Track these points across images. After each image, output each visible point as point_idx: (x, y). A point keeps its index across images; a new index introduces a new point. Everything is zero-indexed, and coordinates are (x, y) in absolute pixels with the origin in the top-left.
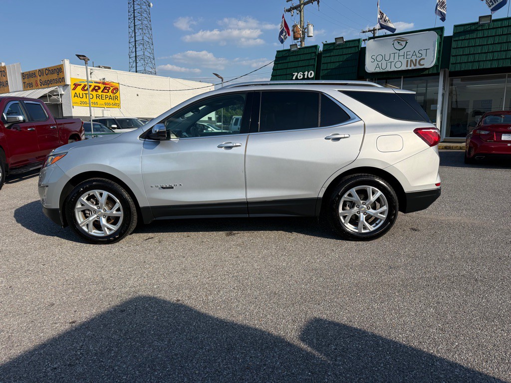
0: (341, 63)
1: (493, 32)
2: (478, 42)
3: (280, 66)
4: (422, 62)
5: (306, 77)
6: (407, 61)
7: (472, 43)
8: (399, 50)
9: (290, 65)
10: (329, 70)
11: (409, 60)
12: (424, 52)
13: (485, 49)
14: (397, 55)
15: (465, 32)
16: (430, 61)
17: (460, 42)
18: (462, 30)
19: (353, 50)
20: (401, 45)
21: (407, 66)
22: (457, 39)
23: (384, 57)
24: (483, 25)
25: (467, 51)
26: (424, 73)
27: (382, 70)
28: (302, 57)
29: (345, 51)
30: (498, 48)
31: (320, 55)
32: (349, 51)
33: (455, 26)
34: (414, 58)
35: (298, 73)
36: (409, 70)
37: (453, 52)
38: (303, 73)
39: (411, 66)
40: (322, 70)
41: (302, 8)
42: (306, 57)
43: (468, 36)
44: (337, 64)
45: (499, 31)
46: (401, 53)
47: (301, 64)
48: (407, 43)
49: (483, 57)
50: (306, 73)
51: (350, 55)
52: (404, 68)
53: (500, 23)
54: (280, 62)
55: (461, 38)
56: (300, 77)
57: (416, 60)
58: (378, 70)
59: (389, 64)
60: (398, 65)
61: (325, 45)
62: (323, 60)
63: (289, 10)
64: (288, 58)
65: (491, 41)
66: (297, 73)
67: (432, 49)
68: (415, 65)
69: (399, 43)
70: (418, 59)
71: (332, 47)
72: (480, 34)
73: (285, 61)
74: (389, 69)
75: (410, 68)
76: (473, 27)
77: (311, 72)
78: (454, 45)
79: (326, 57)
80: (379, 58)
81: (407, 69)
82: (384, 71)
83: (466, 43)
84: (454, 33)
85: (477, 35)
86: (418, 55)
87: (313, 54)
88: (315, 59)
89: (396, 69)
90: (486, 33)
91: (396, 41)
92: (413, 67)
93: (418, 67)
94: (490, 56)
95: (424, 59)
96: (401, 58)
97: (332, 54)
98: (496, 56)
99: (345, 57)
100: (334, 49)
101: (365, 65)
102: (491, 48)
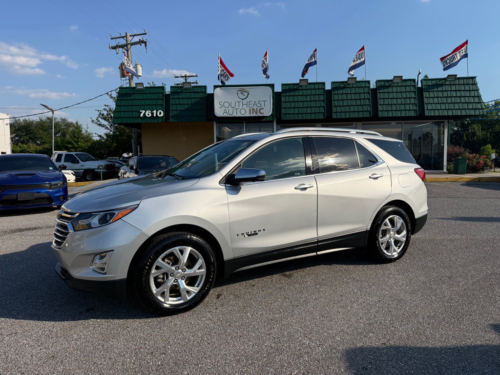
0: (190, 105)
1: (309, 92)
2: (300, 99)
3: (123, 103)
4: (262, 111)
5: (155, 115)
6: (250, 109)
7: (296, 99)
8: (243, 99)
9: (135, 102)
10: (179, 111)
11: (251, 108)
12: (262, 103)
13: (305, 104)
14: (241, 103)
15: (290, 90)
16: (268, 111)
17: (287, 97)
18: (288, 88)
19: (200, 95)
20: (244, 95)
21: (250, 114)
22: (285, 95)
23: (230, 104)
24: (301, 86)
25: (293, 105)
26: (263, 120)
27: (229, 116)
28: (149, 96)
29: (192, 95)
30: (314, 104)
31: (167, 96)
32: (197, 95)
33: (283, 85)
34: (255, 107)
35: (146, 111)
36: (251, 117)
37: (283, 105)
38: (152, 111)
39: (253, 114)
40: (172, 110)
41: (129, 48)
42: (153, 96)
43: (292, 94)
44: (186, 106)
45: (313, 92)
46: (245, 102)
47: (147, 102)
48: (248, 94)
49: (305, 110)
50: (155, 112)
51: (197, 100)
52: (247, 115)
53: (313, 85)
54: (124, 98)
55: (288, 94)
56: (148, 115)
57: (257, 109)
58: (226, 115)
59: (235, 111)
60: (243, 112)
61: (172, 87)
62: (172, 101)
63: (114, 48)
64: (133, 95)
65: (308, 98)
66: (144, 112)
67: (269, 101)
68: (256, 113)
69: (242, 93)
70: (259, 108)
71: (180, 90)
72: (301, 93)
73: (129, 98)
74: (235, 115)
75: (253, 115)
76: (295, 87)
77: (160, 111)
78: (283, 99)
79: (174, 98)
80: (226, 105)
81: (250, 115)
82: (231, 116)
83: (291, 99)
84: (283, 90)
85: (298, 93)
86: (258, 105)
87: (161, 95)
88: (163, 99)
89: (241, 116)
90: (305, 92)
91: (239, 92)
92: (254, 115)
93: (259, 115)
94: (309, 110)
95: (263, 109)
96: (245, 106)
97: (180, 97)
98: (313, 110)
99: (193, 101)
100: (181, 92)
101: (214, 110)
102: (309, 104)
